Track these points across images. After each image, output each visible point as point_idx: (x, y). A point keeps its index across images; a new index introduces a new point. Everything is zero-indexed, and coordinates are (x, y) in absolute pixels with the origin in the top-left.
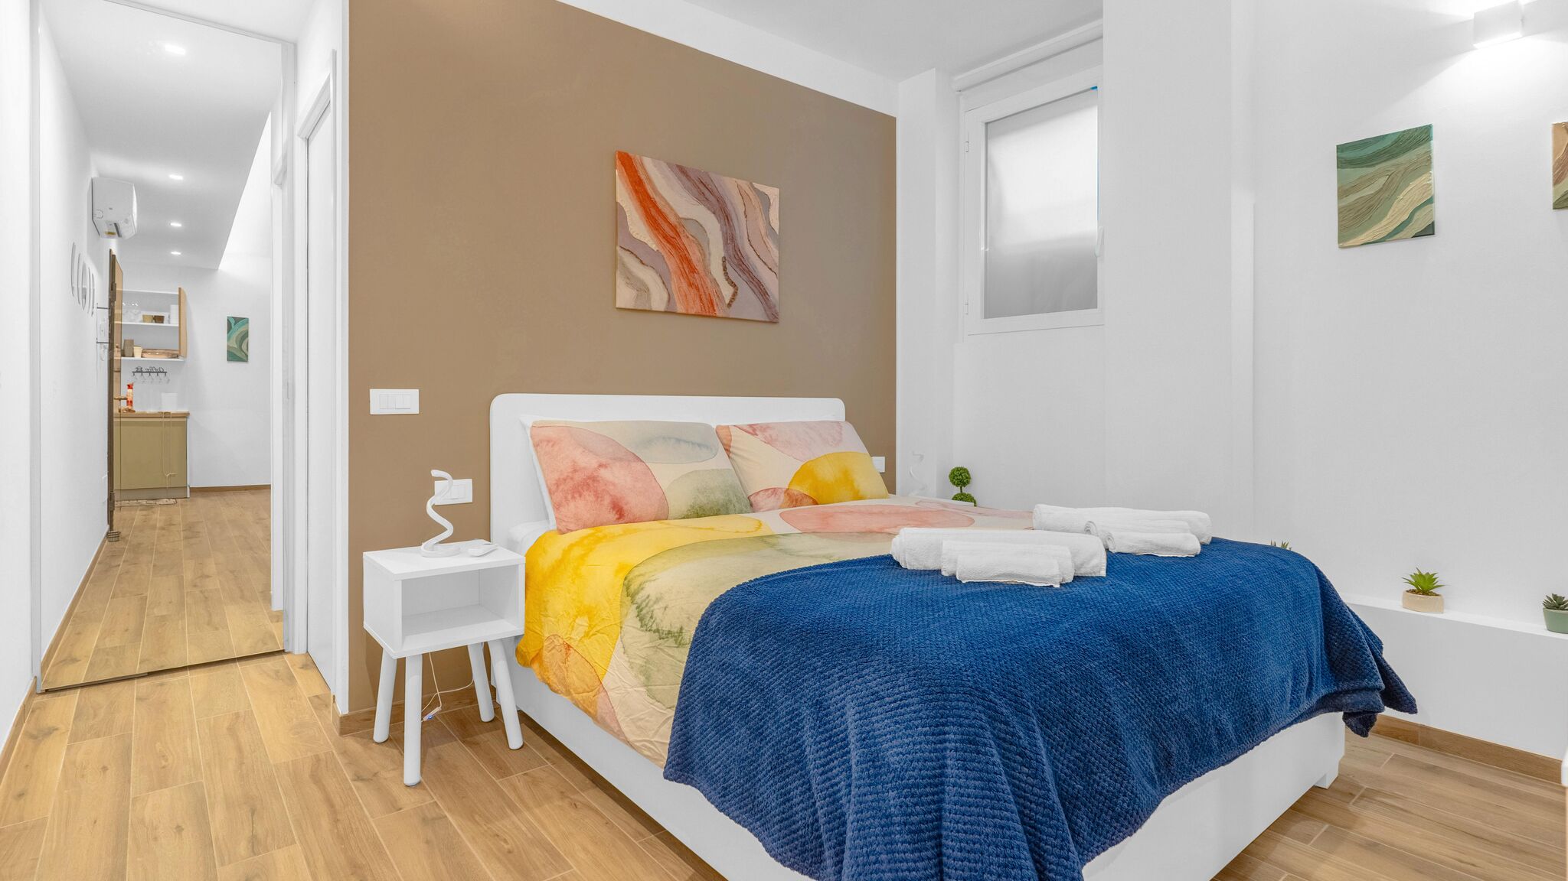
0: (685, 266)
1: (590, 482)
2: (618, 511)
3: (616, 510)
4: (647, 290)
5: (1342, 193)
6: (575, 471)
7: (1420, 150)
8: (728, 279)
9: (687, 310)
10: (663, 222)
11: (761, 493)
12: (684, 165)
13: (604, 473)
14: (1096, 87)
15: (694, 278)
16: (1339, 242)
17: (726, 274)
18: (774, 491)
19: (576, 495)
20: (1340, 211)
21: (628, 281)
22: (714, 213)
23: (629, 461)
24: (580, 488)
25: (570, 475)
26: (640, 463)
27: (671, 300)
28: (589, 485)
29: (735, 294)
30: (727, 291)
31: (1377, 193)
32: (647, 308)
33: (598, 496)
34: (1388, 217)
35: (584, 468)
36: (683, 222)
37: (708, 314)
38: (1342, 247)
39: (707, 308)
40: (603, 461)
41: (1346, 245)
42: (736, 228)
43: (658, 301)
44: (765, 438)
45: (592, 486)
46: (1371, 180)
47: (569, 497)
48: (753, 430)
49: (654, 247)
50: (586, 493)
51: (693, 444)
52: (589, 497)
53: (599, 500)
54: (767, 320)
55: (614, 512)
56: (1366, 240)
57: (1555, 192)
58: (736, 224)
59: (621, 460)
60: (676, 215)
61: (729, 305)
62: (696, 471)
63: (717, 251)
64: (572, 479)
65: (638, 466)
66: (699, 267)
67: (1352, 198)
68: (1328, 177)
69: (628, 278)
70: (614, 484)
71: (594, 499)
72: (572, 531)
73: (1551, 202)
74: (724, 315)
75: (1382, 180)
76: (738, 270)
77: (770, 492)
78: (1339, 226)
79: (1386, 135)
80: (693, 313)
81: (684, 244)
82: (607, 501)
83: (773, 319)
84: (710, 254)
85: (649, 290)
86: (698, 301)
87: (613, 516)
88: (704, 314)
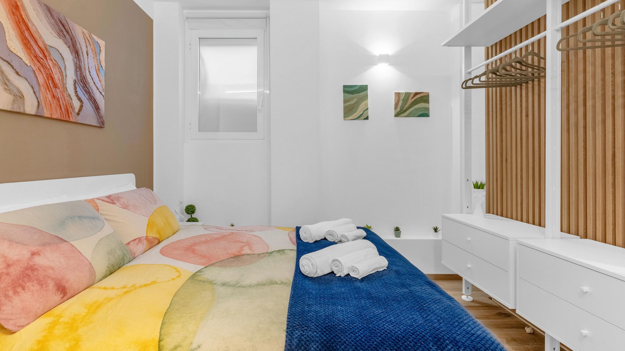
0: (50, 82)
1: (29, 272)
2: (62, 291)
3: (60, 290)
4: (22, 97)
5: (345, 101)
6: (9, 266)
7: (365, 92)
8: (77, 96)
9: (52, 115)
10: (34, 45)
11: (131, 243)
12: (50, 6)
13: (39, 260)
14: (257, 38)
15: (56, 91)
16: (344, 118)
17: (76, 92)
18: (139, 240)
19: (19, 289)
20: (344, 108)
21: (6, 87)
22: (69, 47)
23: (57, 244)
24: (20, 281)
25: (4, 271)
26: (65, 243)
27: (40, 106)
28: (29, 276)
29: (81, 106)
30: (76, 104)
31: (355, 103)
32: (22, 111)
33: (41, 283)
34: (357, 112)
35: (18, 261)
36: (48, 47)
37: (65, 119)
38: (344, 120)
39: (64, 115)
40: (34, 249)
41: (347, 119)
42: (82, 61)
43: (30, 107)
44: (121, 205)
45: (32, 276)
46: (353, 99)
47: (11, 293)
48: (111, 199)
49: (27, 62)
50: (29, 284)
51: (89, 218)
52: (32, 286)
53: (44, 286)
54: (99, 125)
55: (59, 293)
56: (351, 119)
57: (395, 112)
58: (82, 59)
59: (49, 244)
60: (43, 42)
61: (78, 114)
62: (101, 239)
63: (71, 75)
64: (8, 274)
65: (64, 246)
66: (59, 85)
67: (348, 104)
68: (341, 95)
69: (6, 84)
70: (52, 268)
71: (39, 287)
72: (23, 327)
73: (394, 115)
74: (75, 121)
75: (356, 100)
76: (83, 90)
77: (137, 241)
78: (344, 113)
79: (357, 85)
80: (55, 117)
81: (49, 65)
82: (51, 285)
83: (101, 125)
84: (66, 76)
85: (23, 97)
86: (58, 109)
87: (58, 297)
88: (62, 118)
